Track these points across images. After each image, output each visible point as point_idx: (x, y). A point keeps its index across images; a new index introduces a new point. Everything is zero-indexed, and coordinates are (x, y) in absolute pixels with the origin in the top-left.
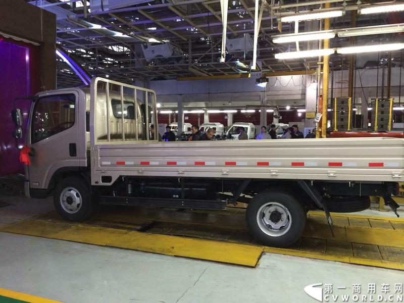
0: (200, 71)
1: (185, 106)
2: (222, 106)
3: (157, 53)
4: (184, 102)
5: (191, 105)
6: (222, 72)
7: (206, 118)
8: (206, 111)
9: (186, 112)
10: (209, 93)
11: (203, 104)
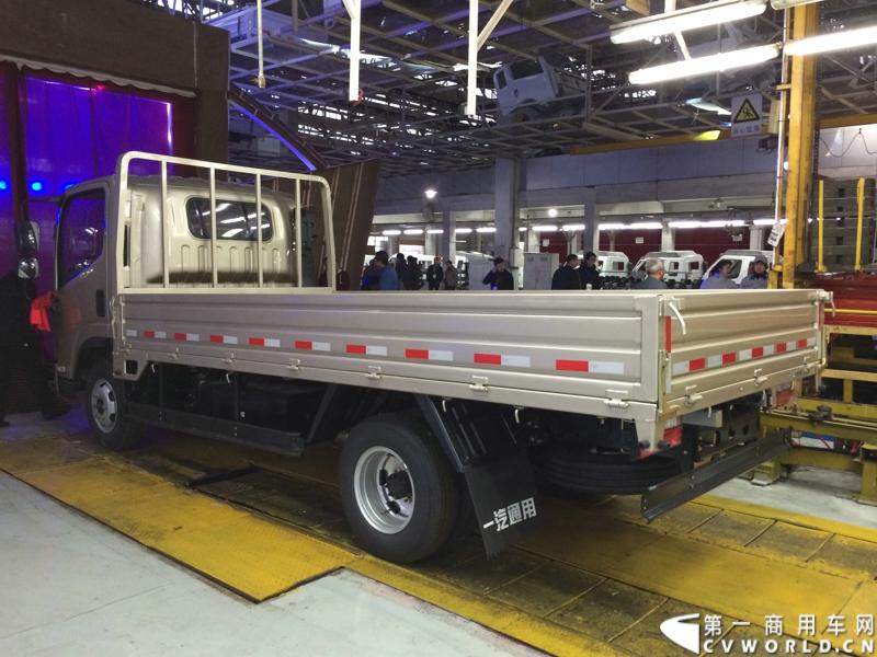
0: (617, 129)
1: (602, 213)
2: (706, 209)
3: (523, 96)
4: (598, 202)
5: (619, 210)
6: (676, 128)
7: (667, 240)
8: (666, 225)
9: (602, 227)
10: (657, 181)
11: (656, 207)
